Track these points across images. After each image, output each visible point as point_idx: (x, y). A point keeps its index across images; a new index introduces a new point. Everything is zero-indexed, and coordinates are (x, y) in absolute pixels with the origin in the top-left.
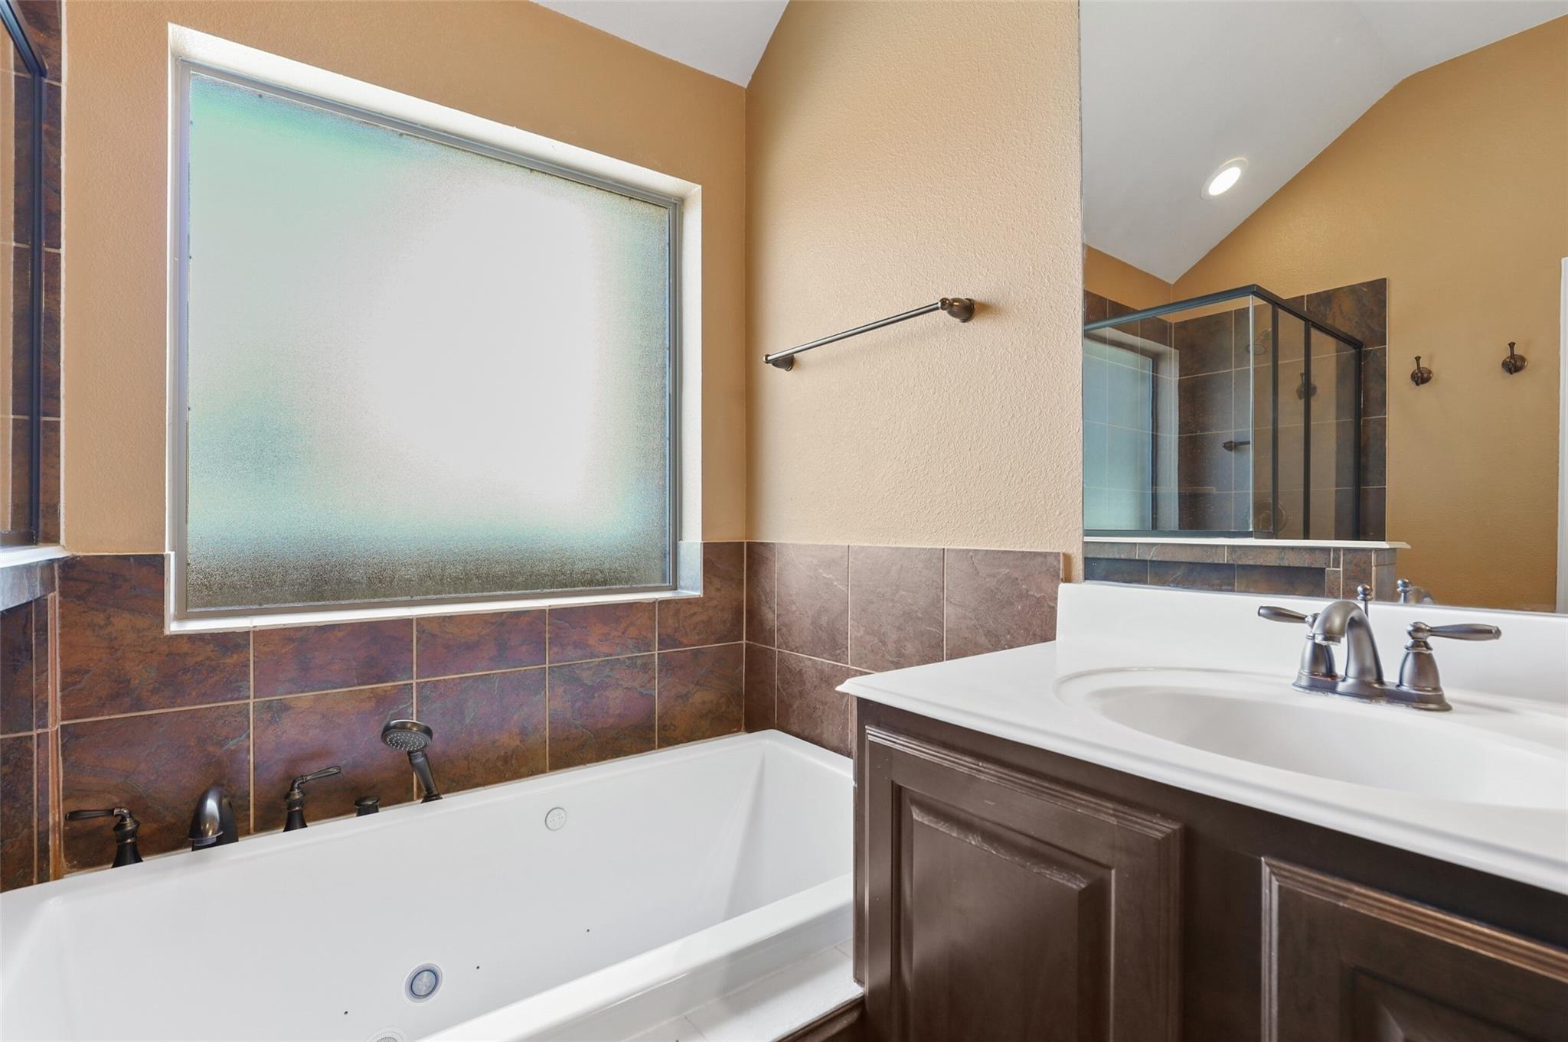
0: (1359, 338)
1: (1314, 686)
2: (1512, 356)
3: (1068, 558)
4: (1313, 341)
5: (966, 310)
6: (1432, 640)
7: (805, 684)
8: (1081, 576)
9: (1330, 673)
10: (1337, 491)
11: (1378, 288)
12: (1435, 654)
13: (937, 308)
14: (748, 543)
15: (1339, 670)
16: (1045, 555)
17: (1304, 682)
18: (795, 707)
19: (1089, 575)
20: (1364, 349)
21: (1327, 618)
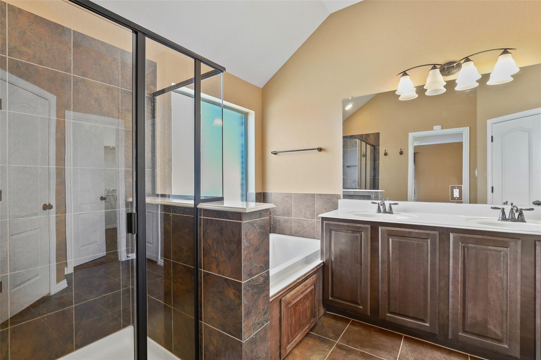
0: (374, 145)
1: (378, 212)
2: (401, 151)
3: (340, 195)
4: (367, 146)
5: (320, 150)
6: (392, 205)
7: (280, 223)
8: (342, 198)
9: (380, 210)
10: (370, 178)
11: (378, 134)
12: (392, 207)
13: (316, 149)
14: (263, 193)
15: (381, 210)
16: (336, 195)
17: (377, 212)
18: (278, 228)
19: (344, 198)
20: (375, 147)
21: (381, 203)
